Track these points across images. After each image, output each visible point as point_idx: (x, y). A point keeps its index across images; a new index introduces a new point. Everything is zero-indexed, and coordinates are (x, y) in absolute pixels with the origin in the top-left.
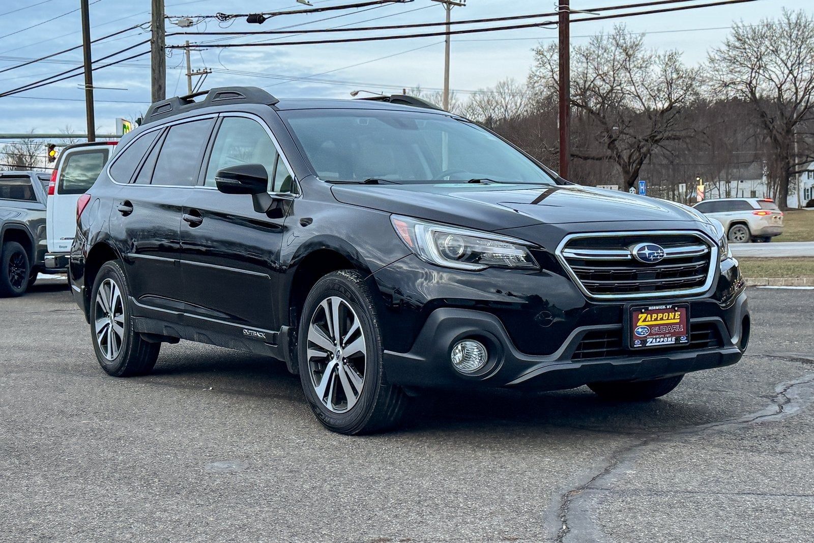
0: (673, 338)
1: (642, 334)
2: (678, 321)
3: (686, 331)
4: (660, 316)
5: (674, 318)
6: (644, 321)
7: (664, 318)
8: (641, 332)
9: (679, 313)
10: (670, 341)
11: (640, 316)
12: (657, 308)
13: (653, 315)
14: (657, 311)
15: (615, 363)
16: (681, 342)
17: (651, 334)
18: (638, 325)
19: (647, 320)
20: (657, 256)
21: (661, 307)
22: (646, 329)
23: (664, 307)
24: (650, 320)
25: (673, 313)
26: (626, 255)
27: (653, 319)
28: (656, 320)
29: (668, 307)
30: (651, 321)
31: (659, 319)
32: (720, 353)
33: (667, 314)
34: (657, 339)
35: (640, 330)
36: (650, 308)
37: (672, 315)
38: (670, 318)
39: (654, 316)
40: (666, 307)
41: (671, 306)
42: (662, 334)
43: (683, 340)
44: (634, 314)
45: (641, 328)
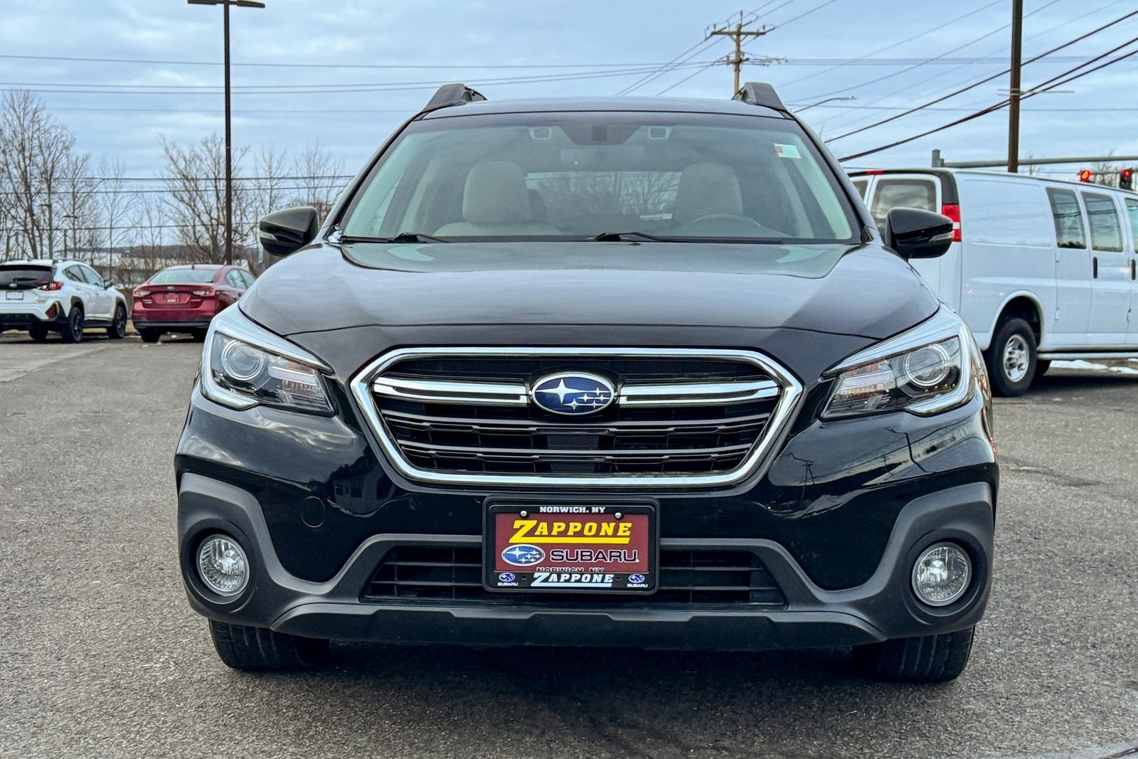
0: (607, 576)
1: (523, 560)
2: (626, 541)
3: (646, 564)
4: (575, 526)
5: (618, 533)
6: (531, 533)
7: (586, 532)
8: (521, 556)
9: (629, 525)
10: (602, 582)
11: (517, 524)
12: (564, 510)
13: (556, 525)
14: (568, 517)
15: (459, 612)
16: (629, 585)
17: (547, 563)
18: (511, 541)
19: (538, 533)
20: (589, 401)
21: (574, 509)
22: (534, 552)
23: (583, 509)
24: (545, 532)
25: (612, 525)
26: (517, 396)
27: (554, 533)
28: (563, 534)
29: (595, 510)
30: (550, 535)
31: (570, 533)
32: (768, 619)
33: (594, 525)
34: (563, 576)
35: (517, 553)
36: (543, 509)
37: (607, 528)
38: (602, 533)
39: (558, 527)
40: (590, 509)
41: (602, 510)
42: (578, 565)
43: (637, 582)
44: (500, 519)
45: (521, 549)
